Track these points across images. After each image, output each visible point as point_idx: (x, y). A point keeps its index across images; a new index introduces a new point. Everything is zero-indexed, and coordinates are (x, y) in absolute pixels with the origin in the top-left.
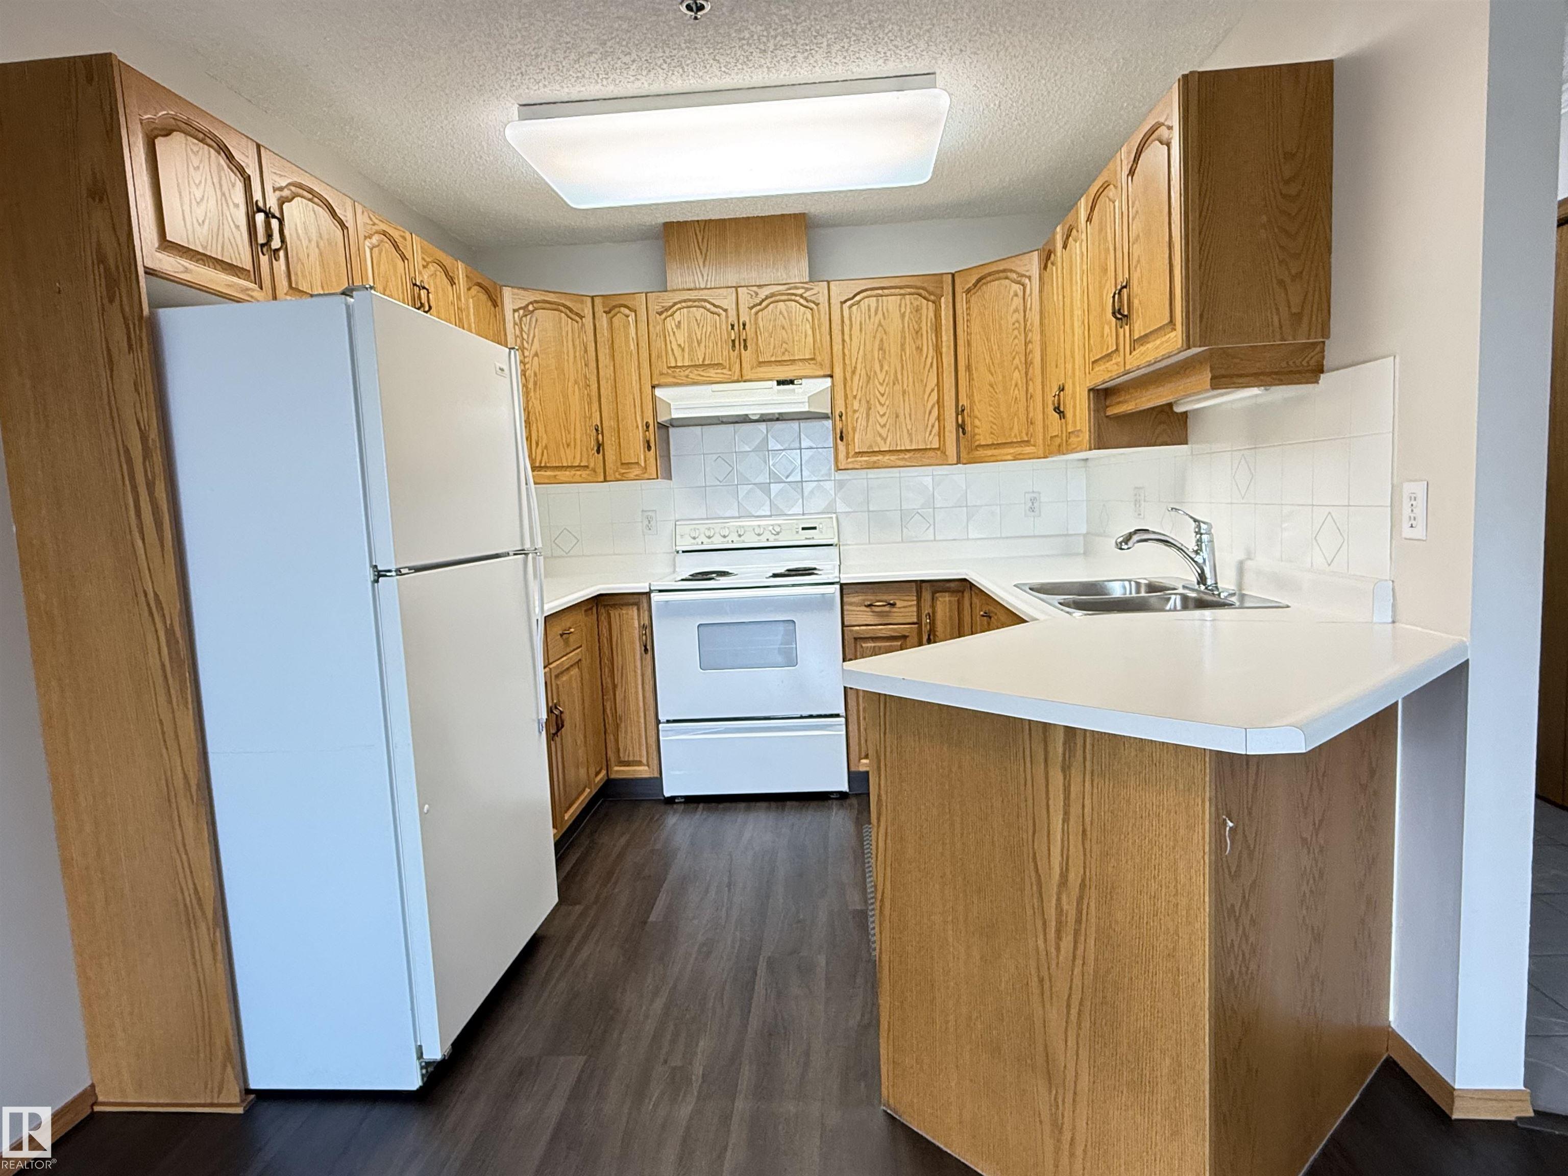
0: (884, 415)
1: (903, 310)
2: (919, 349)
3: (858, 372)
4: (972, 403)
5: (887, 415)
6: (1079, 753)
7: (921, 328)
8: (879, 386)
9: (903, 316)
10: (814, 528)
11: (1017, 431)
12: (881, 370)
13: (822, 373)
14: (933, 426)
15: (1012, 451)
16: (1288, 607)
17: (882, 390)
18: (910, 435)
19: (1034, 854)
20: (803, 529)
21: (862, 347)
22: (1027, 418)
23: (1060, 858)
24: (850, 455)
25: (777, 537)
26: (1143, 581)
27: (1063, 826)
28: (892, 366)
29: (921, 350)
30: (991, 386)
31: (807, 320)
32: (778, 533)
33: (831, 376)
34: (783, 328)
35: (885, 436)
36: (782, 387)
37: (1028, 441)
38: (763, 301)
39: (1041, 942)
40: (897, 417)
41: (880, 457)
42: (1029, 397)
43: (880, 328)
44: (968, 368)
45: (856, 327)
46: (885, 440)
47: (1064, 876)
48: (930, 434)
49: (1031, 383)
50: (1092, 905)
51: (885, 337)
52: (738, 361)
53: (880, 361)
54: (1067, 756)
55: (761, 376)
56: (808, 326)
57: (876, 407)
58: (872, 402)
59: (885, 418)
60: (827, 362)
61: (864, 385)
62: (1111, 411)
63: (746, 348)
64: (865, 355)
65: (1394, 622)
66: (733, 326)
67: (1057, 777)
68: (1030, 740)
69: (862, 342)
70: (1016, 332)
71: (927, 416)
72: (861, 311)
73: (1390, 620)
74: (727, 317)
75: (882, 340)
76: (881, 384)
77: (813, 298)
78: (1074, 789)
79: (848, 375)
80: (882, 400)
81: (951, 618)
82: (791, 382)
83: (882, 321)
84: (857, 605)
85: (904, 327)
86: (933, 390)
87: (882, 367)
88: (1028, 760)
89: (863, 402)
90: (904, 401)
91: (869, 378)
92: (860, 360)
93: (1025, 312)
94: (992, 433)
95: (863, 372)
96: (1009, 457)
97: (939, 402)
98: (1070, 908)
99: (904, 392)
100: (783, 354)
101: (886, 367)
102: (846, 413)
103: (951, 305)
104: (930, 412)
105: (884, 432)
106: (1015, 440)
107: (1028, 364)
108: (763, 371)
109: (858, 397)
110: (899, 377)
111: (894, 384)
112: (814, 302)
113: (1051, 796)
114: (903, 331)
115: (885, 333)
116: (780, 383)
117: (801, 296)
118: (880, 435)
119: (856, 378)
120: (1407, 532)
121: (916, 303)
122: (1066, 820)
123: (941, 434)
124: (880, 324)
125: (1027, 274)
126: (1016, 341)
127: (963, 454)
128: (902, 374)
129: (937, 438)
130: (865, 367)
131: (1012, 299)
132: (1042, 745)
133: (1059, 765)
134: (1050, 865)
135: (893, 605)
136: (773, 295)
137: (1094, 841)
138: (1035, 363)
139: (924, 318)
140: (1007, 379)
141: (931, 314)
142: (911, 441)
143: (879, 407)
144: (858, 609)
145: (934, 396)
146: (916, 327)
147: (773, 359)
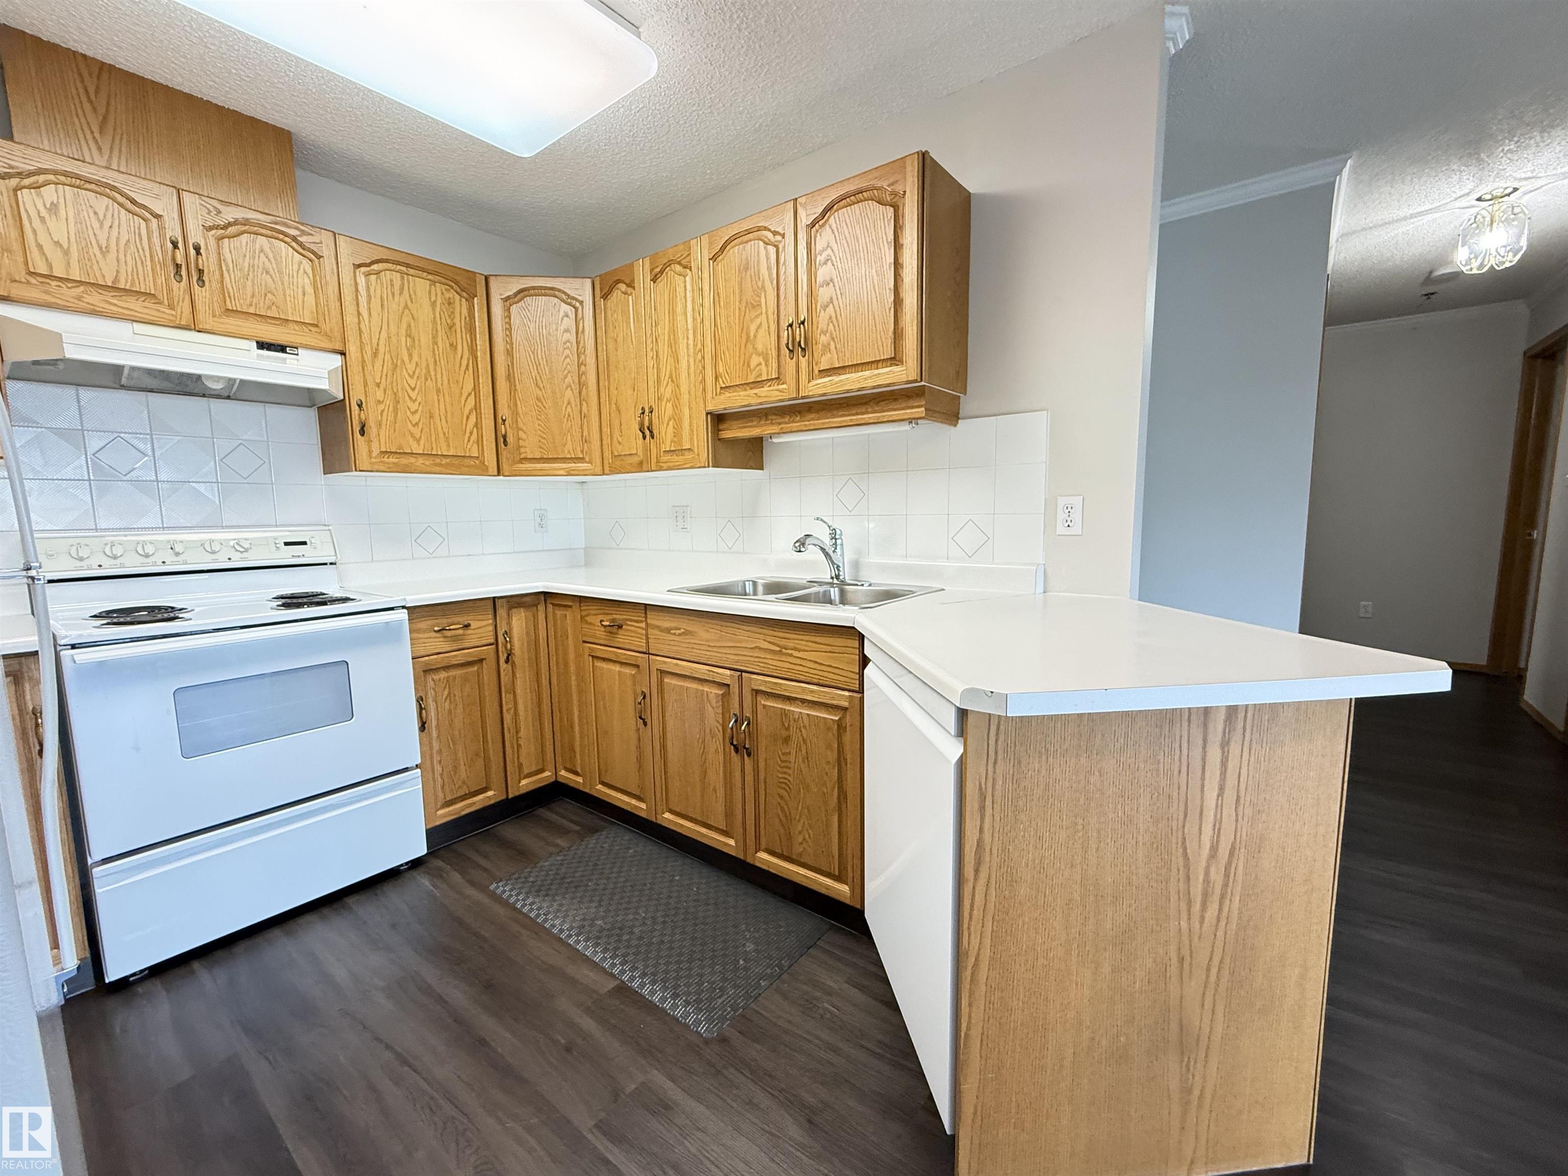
0: (416, 411)
1: (433, 299)
2: (453, 346)
3: (380, 356)
4: (515, 414)
5: (419, 413)
6: (1240, 725)
7: (454, 324)
8: (408, 378)
9: (434, 304)
10: (304, 543)
11: (571, 448)
12: (410, 360)
13: (330, 346)
14: (471, 433)
15: (564, 466)
16: (943, 590)
17: (412, 383)
18: (447, 439)
19: (1184, 839)
20: (286, 544)
21: (385, 327)
22: (582, 436)
23: (1211, 833)
24: (374, 454)
25: (245, 555)
26: (760, 582)
27: (1218, 800)
28: (424, 360)
29: (456, 348)
30: (538, 399)
31: (305, 272)
32: (246, 550)
33: (343, 354)
34: (267, 273)
35: (418, 437)
36: (265, 353)
37: (583, 458)
38: (230, 224)
39: (1184, 924)
40: (431, 417)
41: (412, 460)
42: (583, 416)
43: (407, 311)
44: (509, 377)
45: (375, 303)
46: (418, 441)
47: (1214, 849)
48: (469, 441)
49: (584, 403)
50: (1241, 868)
51: (412, 324)
52: (187, 298)
53: (408, 349)
54: (1227, 730)
55: (232, 329)
56: (307, 281)
57: (405, 402)
58: (400, 394)
59: (417, 417)
60: (337, 334)
61: (390, 373)
62: (727, 434)
63: (201, 281)
64: (389, 337)
65: (1044, 592)
66: (175, 245)
67: (1214, 754)
68: (1189, 726)
69: (385, 320)
70: (567, 352)
71: (464, 421)
72: (382, 284)
73: (1042, 591)
74: (161, 228)
75: (409, 326)
76: (411, 377)
77: (313, 247)
78: (1232, 765)
79: (368, 356)
80: (413, 395)
81: (528, 633)
82: (282, 349)
83: (409, 302)
84: (425, 631)
85: (435, 317)
86: (469, 394)
87: (410, 356)
88: (1184, 745)
89: (389, 392)
90: (439, 401)
91: (395, 367)
92: (382, 342)
93: (577, 333)
94: (540, 447)
95: (387, 357)
96: (562, 472)
97: (477, 408)
98: (1217, 877)
99: (438, 391)
100: (269, 308)
101: (415, 358)
102: (367, 403)
103: (485, 309)
104: (468, 418)
105: (416, 431)
106: (569, 456)
107: (582, 385)
108: (232, 323)
109: (382, 386)
110: (433, 373)
111: (426, 379)
112: (313, 253)
113: (1207, 774)
114: (434, 322)
115: (413, 318)
116: (261, 345)
117: (294, 239)
118: (412, 435)
119: (379, 363)
120: (1061, 529)
121: (447, 295)
122: (1221, 794)
123: (480, 441)
124: (406, 307)
125: (580, 298)
126: (568, 360)
127: (505, 467)
128: (435, 370)
129: (476, 446)
130: (390, 351)
131: (562, 319)
132: (1201, 729)
133: (1218, 744)
134: (1200, 844)
135: (467, 626)
136: (246, 222)
137: (1247, 804)
138: (590, 384)
139: (457, 315)
140: (558, 395)
141: (465, 312)
142: (448, 446)
143: (409, 403)
144: (426, 635)
145: (471, 401)
146: (449, 321)
147: (252, 310)
